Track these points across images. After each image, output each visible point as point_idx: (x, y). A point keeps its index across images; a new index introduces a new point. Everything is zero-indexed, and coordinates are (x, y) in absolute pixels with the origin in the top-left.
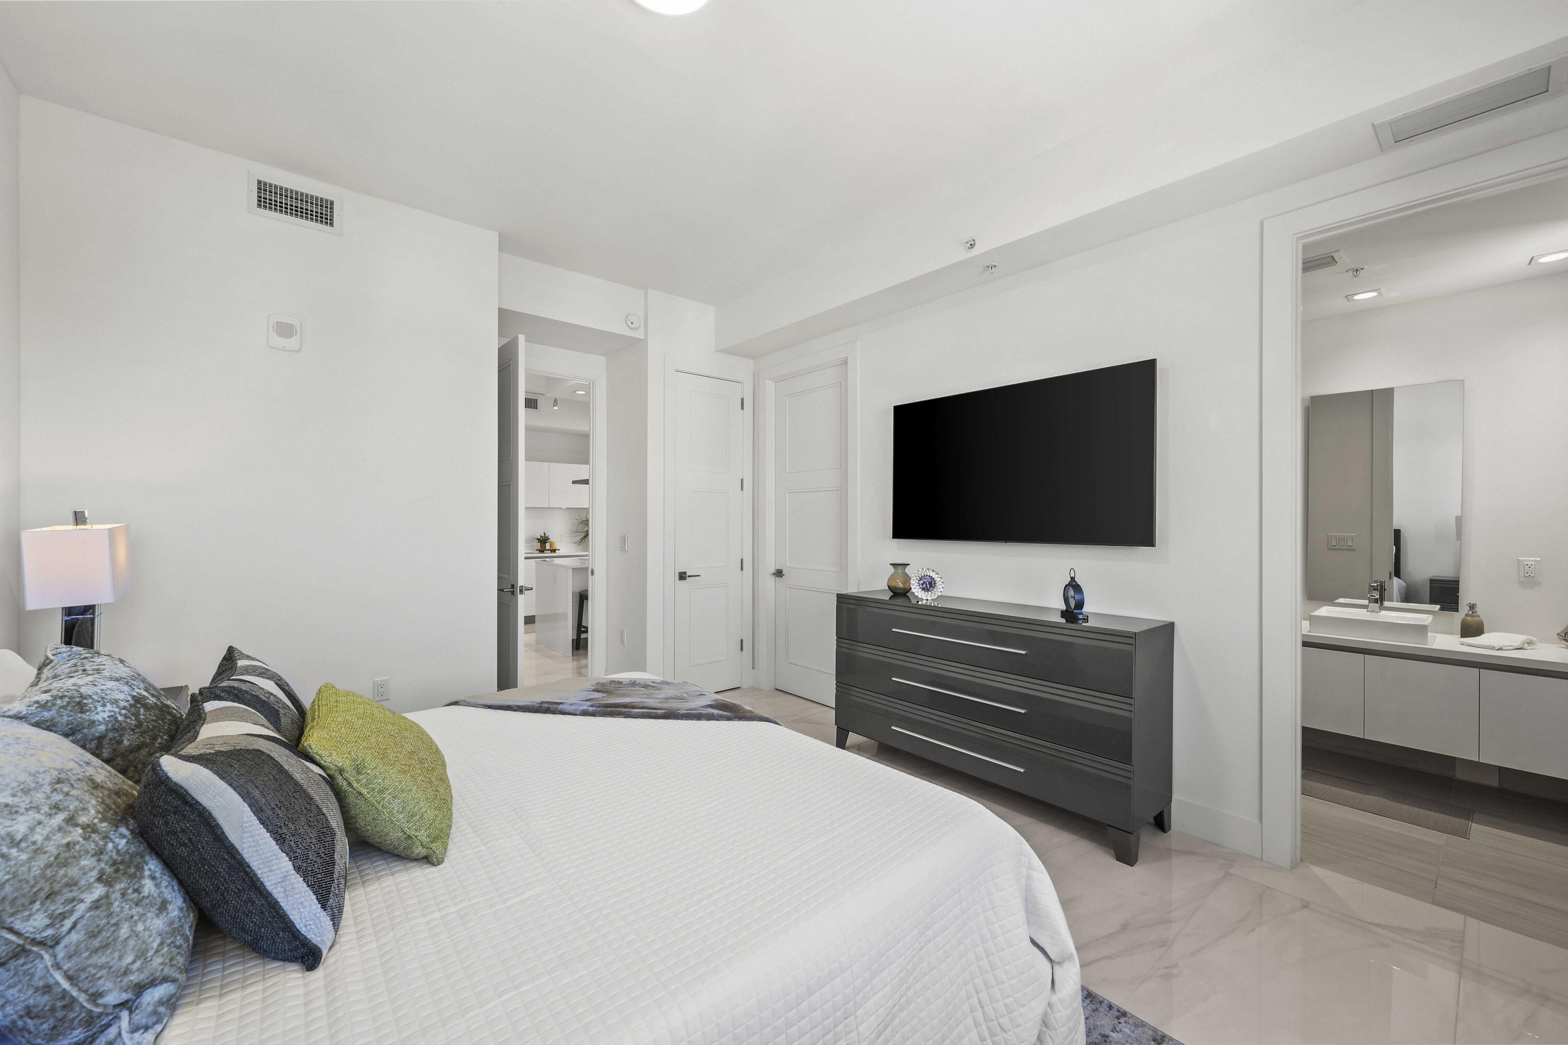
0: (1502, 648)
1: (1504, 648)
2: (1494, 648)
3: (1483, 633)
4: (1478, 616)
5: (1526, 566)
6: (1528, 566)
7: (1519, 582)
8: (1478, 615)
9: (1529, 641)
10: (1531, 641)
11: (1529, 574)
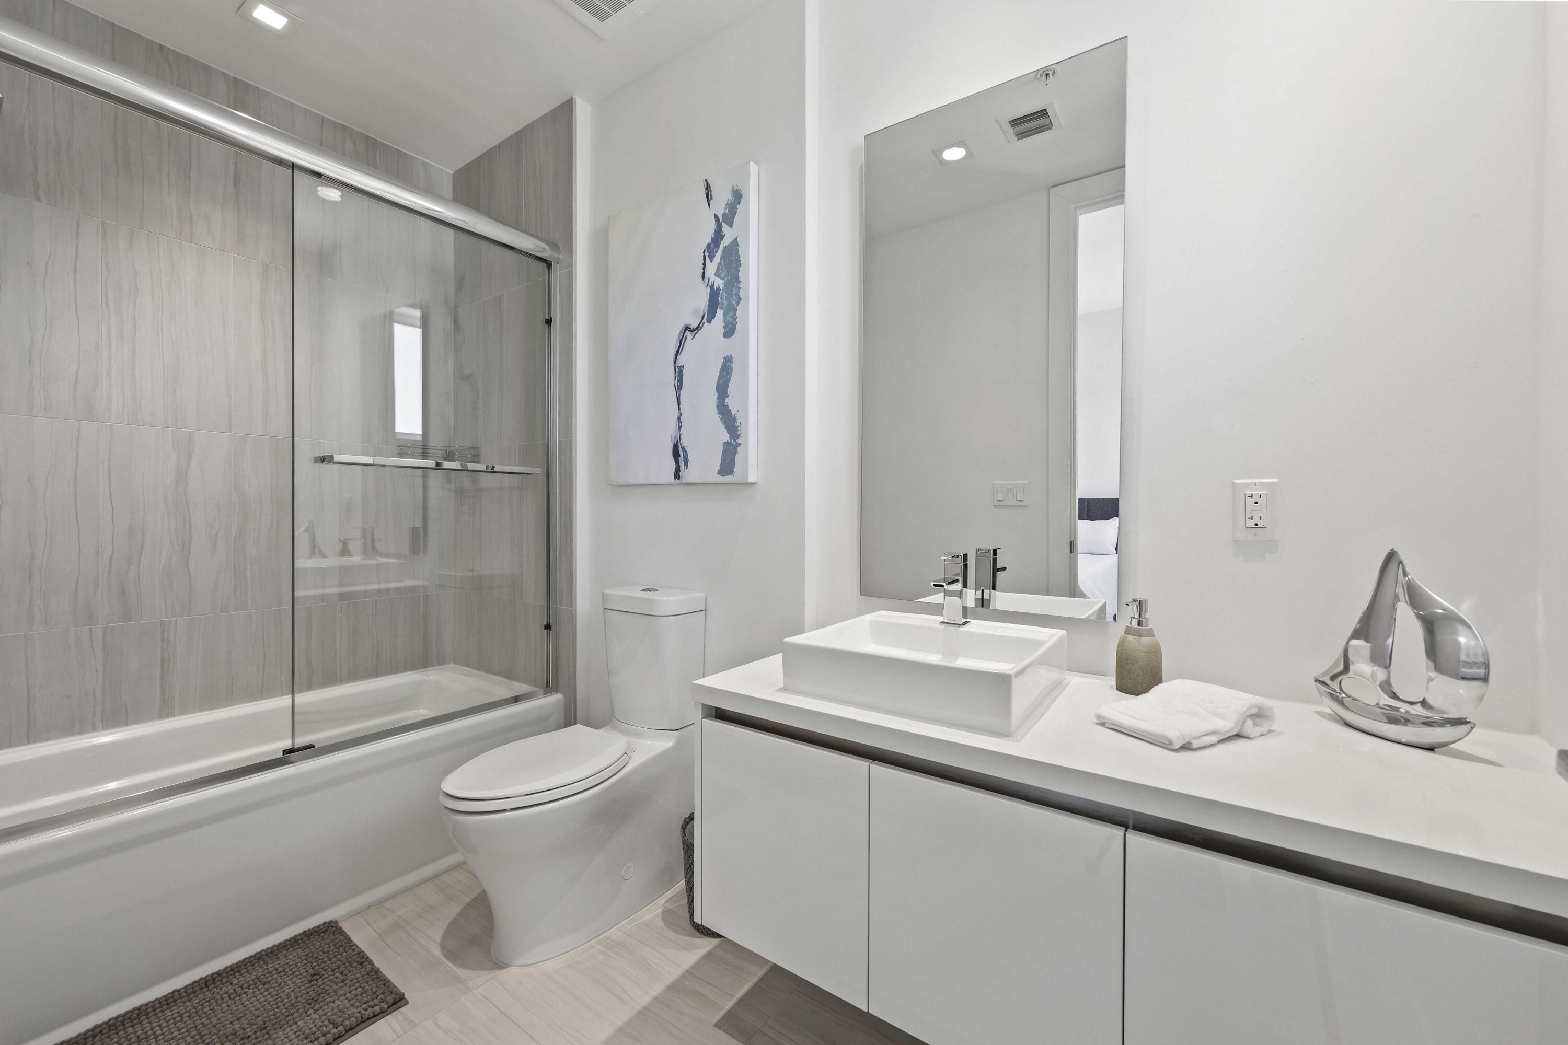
0: (1189, 743)
1: (1196, 744)
2: (1171, 743)
3: (1161, 682)
4: (1150, 633)
5: (1249, 500)
6: (1254, 500)
7: (1236, 542)
8: (1151, 630)
9: (1255, 711)
10: (1260, 708)
11: (1256, 520)
